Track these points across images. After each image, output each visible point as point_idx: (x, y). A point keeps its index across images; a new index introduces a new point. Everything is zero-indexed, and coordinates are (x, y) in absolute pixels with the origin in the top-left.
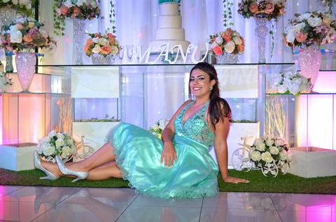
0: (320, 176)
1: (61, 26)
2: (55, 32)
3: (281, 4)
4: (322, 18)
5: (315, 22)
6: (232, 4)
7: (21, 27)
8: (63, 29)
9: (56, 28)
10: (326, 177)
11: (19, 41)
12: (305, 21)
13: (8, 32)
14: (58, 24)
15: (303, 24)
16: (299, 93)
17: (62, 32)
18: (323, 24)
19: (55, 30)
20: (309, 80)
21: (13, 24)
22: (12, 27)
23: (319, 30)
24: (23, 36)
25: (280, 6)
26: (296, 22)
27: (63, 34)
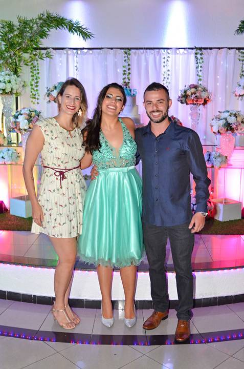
0: (231, 220)
1: (37, 97)
2: (32, 102)
3: (208, 98)
4: (236, 117)
5: (232, 120)
6: (169, 83)
7: (27, 117)
8: (38, 99)
9: (33, 98)
10: (235, 220)
11: (26, 127)
12: (226, 119)
13: (17, 120)
14: (35, 95)
15: (224, 121)
16: (220, 167)
17: (37, 101)
18: (237, 122)
19: (32, 99)
20: (226, 157)
21: (22, 115)
22: (19, 117)
23: (234, 126)
24: (29, 124)
25: (208, 99)
26: (220, 119)
27: (38, 103)
